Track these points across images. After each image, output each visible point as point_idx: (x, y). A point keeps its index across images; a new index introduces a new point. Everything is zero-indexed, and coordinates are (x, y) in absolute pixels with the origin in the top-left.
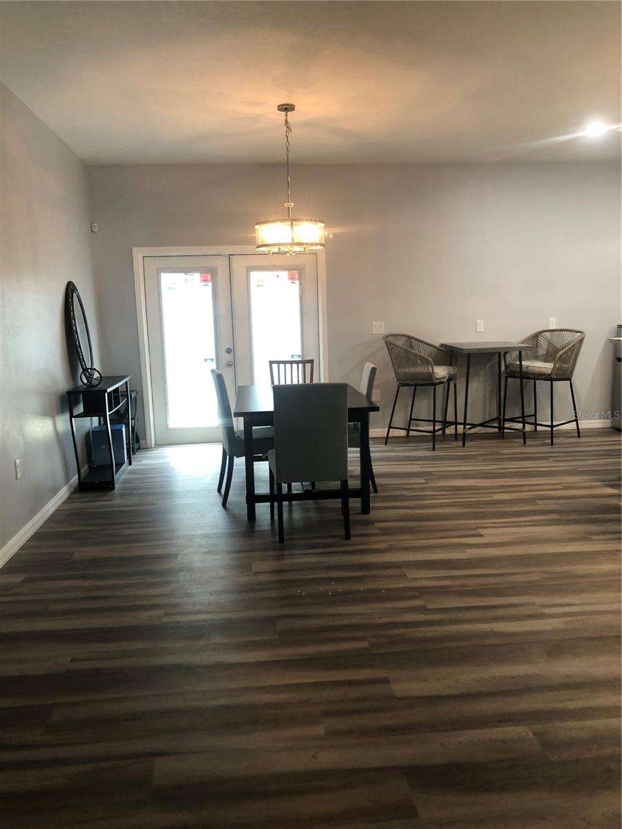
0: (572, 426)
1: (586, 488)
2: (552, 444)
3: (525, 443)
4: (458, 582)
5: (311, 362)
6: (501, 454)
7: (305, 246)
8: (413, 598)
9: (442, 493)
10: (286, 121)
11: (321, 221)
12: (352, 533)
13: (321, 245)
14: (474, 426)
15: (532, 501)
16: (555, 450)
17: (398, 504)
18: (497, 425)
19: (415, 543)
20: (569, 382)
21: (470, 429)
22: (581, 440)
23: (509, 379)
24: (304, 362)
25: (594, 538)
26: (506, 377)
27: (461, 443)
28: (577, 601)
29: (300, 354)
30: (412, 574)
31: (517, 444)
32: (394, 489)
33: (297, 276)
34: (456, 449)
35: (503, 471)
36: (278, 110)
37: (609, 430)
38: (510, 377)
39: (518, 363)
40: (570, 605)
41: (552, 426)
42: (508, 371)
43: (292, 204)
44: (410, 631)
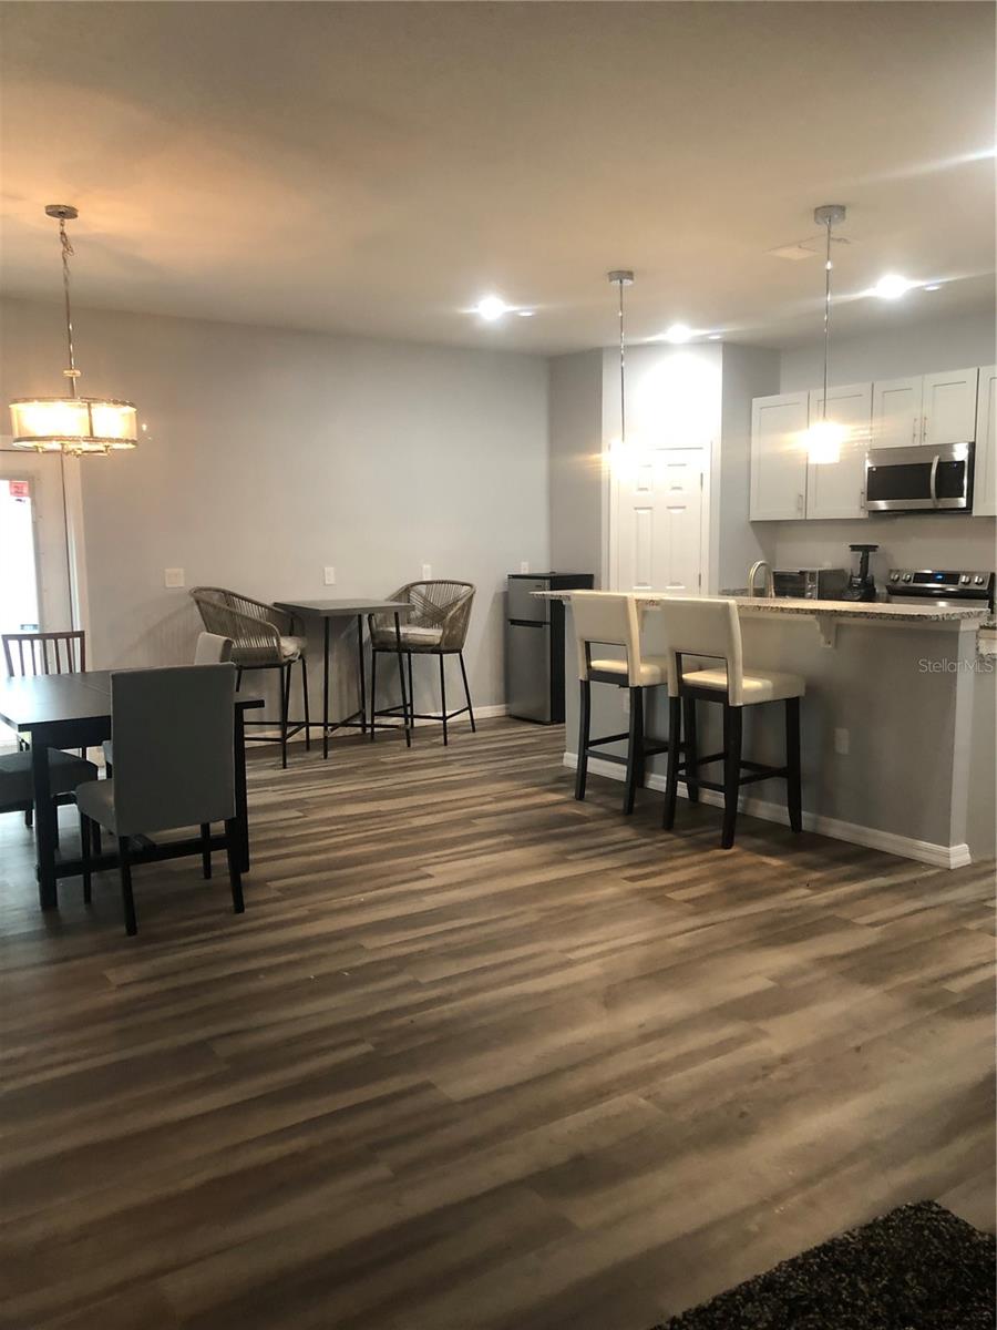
0: (466, 716)
1: (520, 797)
2: (446, 743)
3: (409, 745)
4: (439, 942)
5: (81, 635)
6: (384, 763)
7: (107, 444)
8: (392, 974)
9: (339, 827)
10: (62, 233)
11: (132, 405)
12: (245, 901)
13: (133, 442)
14: (335, 726)
15: (467, 821)
16: (451, 751)
17: (284, 851)
18: (359, 722)
19: (346, 901)
20: (458, 654)
21: (332, 730)
22: (478, 734)
23: (377, 653)
24: (43, 637)
25: (570, 857)
26: (374, 651)
27: (320, 753)
28: (601, 937)
29: (36, 622)
30: (371, 942)
31: (398, 748)
32: (265, 830)
33: (26, 490)
34: (315, 763)
35: (402, 786)
36: (48, 213)
37: (504, 719)
38: (379, 650)
39: (394, 629)
40: (592, 944)
41: (444, 718)
42: (377, 641)
43: (78, 373)
44: (418, 1017)
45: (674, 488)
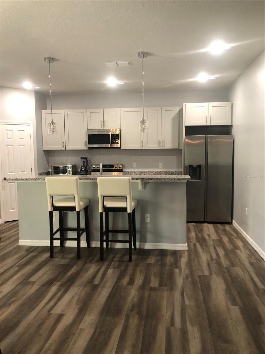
45: (21, 138)
